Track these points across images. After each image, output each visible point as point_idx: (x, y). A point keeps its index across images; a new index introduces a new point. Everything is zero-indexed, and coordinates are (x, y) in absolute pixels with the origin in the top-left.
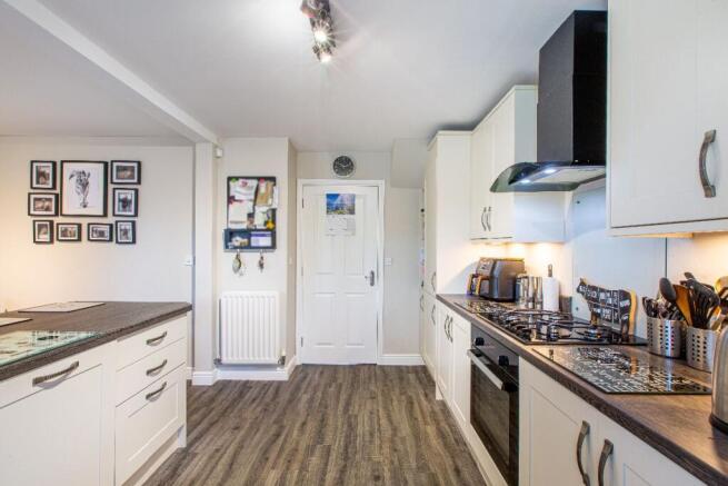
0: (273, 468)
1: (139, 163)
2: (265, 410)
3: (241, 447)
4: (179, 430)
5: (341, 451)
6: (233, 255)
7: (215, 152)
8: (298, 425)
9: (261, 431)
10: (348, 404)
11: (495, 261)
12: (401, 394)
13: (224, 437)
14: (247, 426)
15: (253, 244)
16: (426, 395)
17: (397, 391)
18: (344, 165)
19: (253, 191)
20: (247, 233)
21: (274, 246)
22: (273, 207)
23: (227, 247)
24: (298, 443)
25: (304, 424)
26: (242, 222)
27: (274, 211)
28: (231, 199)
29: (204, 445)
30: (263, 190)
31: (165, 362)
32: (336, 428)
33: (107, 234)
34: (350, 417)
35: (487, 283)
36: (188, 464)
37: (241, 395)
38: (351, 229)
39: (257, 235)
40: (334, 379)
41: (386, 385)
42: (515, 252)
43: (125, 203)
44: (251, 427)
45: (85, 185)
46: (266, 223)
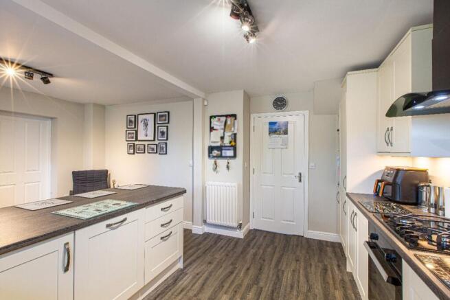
0: (225, 293)
1: (169, 113)
2: (227, 255)
3: (210, 274)
4: (180, 258)
5: (269, 293)
6: (212, 161)
7: (203, 102)
8: (245, 268)
9: (223, 268)
10: (279, 261)
11: (398, 171)
12: (319, 261)
13: (202, 267)
14: (215, 263)
15: (223, 155)
16: (339, 266)
17: (316, 258)
18: (280, 103)
19: (223, 124)
20: (220, 148)
21: (235, 156)
22: (235, 132)
23: (209, 156)
24: (243, 281)
25: (248, 269)
26: (217, 142)
27: (235, 135)
28: (212, 129)
29: (191, 269)
30: (229, 122)
31: (171, 221)
32: (268, 277)
33: (155, 149)
34: (278, 271)
35: (390, 188)
36: (182, 278)
37: (216, 243)
38: (285, 144)
39: (225, 150)
40: (272, 242)
41: (308, 253)
42: (421, 164)
43: (163, 133)
44: (217, 265)
45: (146, 125)
46: (230, 142)
